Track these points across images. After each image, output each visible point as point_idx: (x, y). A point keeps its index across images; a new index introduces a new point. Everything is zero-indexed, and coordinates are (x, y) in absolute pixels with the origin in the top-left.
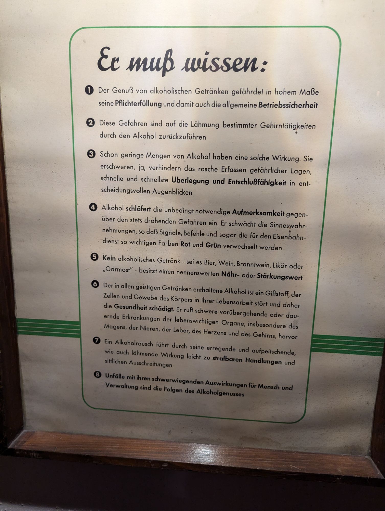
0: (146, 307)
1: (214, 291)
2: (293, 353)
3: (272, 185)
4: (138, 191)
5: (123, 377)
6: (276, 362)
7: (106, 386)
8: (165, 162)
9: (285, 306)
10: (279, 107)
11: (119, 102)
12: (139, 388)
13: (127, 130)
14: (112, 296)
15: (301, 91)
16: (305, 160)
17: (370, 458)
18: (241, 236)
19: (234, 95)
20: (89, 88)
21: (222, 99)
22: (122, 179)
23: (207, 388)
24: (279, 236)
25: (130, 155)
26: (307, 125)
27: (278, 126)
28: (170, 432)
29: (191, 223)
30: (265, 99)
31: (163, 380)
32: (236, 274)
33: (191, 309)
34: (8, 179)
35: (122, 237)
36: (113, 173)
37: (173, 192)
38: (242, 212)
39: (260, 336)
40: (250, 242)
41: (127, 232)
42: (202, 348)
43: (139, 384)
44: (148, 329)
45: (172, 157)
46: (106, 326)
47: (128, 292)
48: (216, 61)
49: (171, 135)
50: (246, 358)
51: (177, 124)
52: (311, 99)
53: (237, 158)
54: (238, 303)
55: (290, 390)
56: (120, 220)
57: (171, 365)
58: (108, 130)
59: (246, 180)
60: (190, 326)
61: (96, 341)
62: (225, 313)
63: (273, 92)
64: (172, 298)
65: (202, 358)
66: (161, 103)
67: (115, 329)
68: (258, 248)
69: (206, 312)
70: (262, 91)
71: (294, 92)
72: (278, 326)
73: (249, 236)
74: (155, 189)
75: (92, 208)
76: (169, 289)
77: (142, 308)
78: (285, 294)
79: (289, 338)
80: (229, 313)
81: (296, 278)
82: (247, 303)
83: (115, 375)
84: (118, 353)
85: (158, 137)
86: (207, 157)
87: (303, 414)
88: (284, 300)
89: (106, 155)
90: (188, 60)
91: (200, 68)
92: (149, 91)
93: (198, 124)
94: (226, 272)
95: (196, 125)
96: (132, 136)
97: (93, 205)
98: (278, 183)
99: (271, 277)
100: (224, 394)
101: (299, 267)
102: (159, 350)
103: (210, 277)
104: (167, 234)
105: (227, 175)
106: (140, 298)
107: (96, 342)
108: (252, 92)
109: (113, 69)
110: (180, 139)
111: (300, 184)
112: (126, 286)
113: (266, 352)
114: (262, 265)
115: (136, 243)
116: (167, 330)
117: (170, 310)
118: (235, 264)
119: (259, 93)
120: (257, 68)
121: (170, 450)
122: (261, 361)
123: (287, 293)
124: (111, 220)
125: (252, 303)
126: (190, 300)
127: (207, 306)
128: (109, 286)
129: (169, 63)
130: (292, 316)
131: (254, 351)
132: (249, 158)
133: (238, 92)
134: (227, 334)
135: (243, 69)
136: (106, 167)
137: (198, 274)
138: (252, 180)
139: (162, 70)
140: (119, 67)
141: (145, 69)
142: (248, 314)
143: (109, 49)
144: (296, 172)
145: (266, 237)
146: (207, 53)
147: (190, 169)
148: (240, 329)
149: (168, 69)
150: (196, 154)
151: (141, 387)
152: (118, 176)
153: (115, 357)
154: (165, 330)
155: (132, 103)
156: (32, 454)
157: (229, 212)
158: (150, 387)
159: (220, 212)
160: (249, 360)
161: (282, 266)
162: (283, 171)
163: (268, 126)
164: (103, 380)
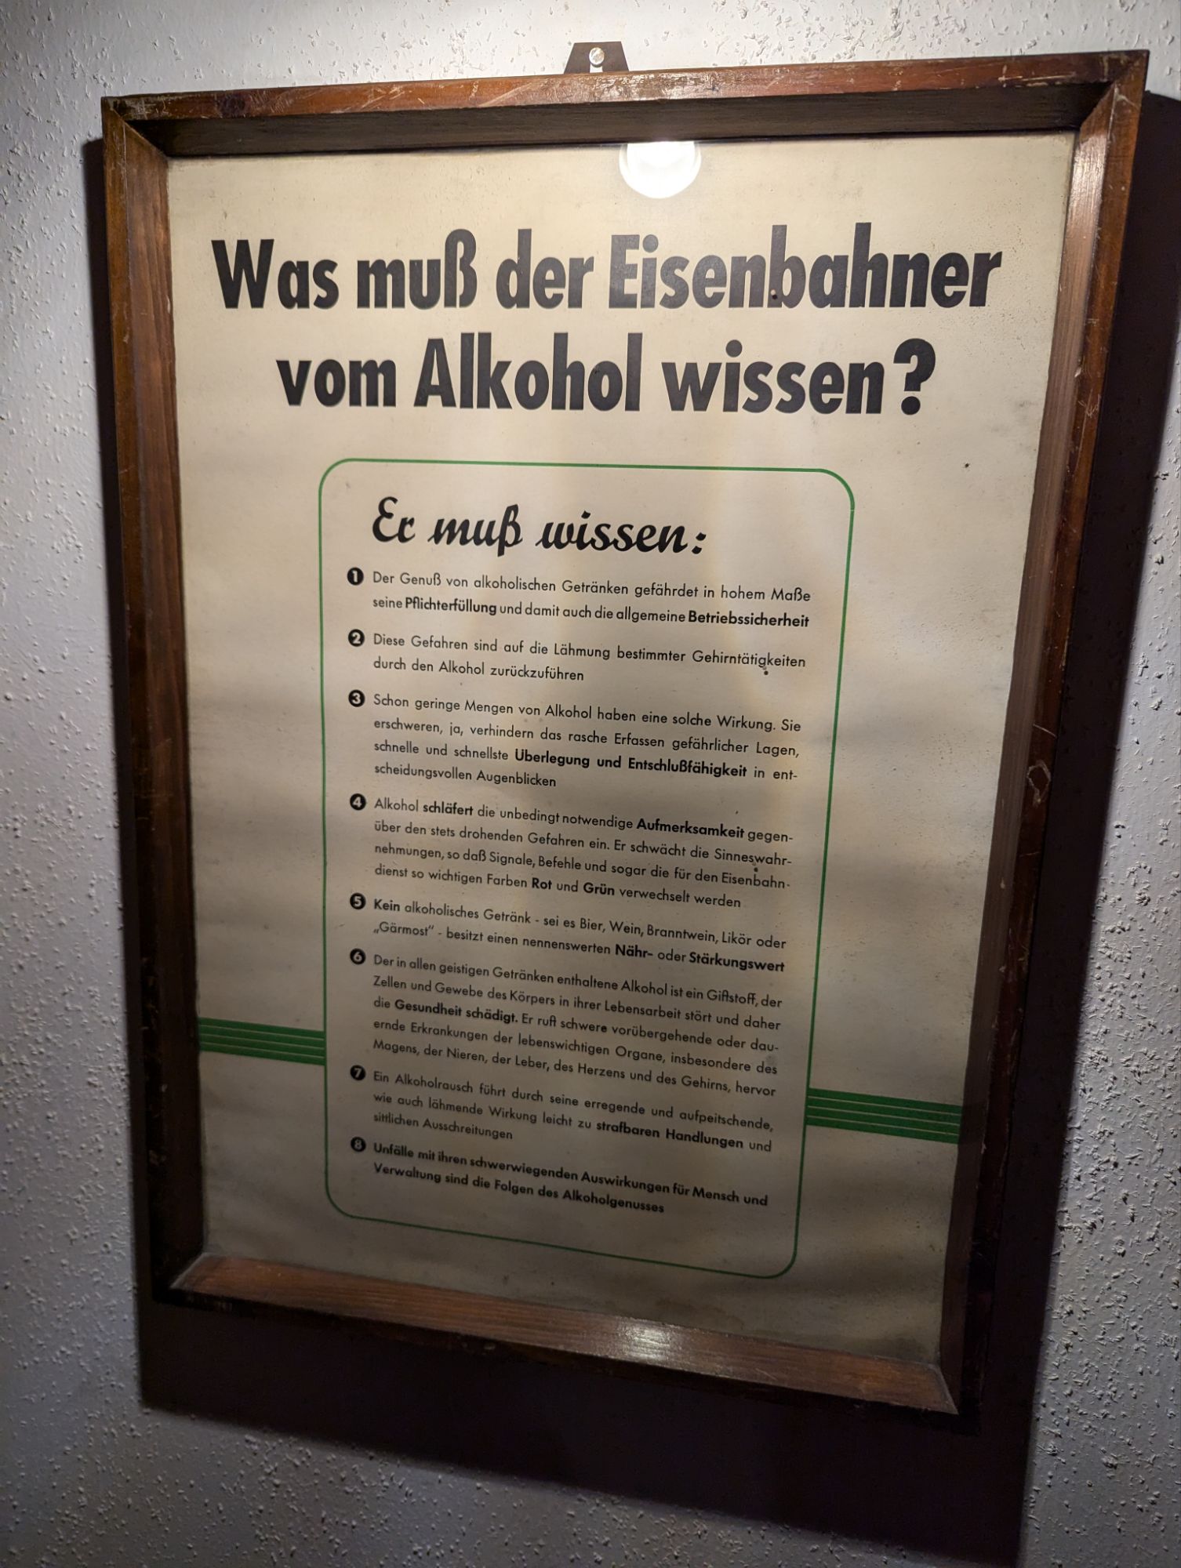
0: (460, 1010)
1: (600, 985)
2: (767, 1126)
3: (718, 775)
4: (448, 775)
5: (410, 1154)
6: (732, 1143)
7: (374, 1170)
8: (502, 721)
9: (748, 1023)
10: (730, 622)
11: (412, 601)
12: (443, 1179)
13: (427, 655)
14: (389, 983)
15: (775, 592)
16: (785, 727)
17: (938, 1370)
18: (656, 872)
19: (639, 595)
20: (355, 573)
21: (614, 603)
22: (416, 750)
23: (585, 1188)
24: (734, 878)
25: (434, 705)
26: (788, 660)
27: (728, 659)
28: (506, 1278)
29: (554, 841)
30: (701, 605)
31: (492, 1166)
32: (645, 952)
33: (553, 1021)
34: (193, 741)
35: (414, 863)
36: (399, 737)
37: (518, 780)
38: (657, 824)
39: (696, 1084)
40: (674, 886)
41: (426, 854)
42: (575, 1103)
43: (444, 1170)
44: (463, 1056)
45: (516, 711)
46: (378, 1045)
47: (424, 976)
48: (604, 529)
49: (514, 669)
50: (668, 1130)
51: (526, 649)
52: (795, 610)
53: (645, 718)
54: (651, 1012)
55: (761, 1204)
56: (411, 829)
57: (510, 1136)
58: (389, 653)
59: (665, 762)
60: (551, 1056)
61: (357, 1073)
62: (624, 1032)
63: (718, 593)
64: (512, 995)
65: (575, 1123)
66: (495, 607)
67: (395, 1052)
68: (692, 899)
69: (583, 1027)
70: (696, 590)
71: (761, 594)
72: (735, 1066)
73: (672, 873)
74: (481, 772)
75: (355, 803)
76: (506, 975)
77: (451, 1012)
78: (749, 998)
79: (759, 1092)
80: (630, 1032)
81: (771, 967)
82: (670, 1014)
83: (394, 1148)
84: (401, 1101)
85: (488, 671)
86: (586, 715)
87: (790, 1260)
88: (747, 1010)
89: (385, 702)
90: (549, 526)
91: (573, 542)
92: (471, 583)
93: (569, 650)
94: (624, 946)
95: (564, 651)
96: (437, 667)
97: (358, 799)
98: (729, 772)
99: (718, 962)
100: (621, 1204)
101: (777, 944)
102: (485, 1102)
103: (592, 955)
104: (505, 861)
105: (626, 751)
106: (448, 990)
107: (357, 1075)
108: (676, 592)
109: (403, 539)
110: (532, 676)
111: (776, 775)
112: (419, 964)
113: (710, 1119)
114: (700, 937)
115: (441, 877)
116: (503, 1061)
117: (509, 1019)
118: (644, 930)
119: (689, 593)
120: (686, 546)
121: (503, 1316)
122: (699, 1138)
123: (752, 998)
124: (392, 828)
125: (679, 1013)
126: (549, 1001)
127: (584, 1016)
128: (386, 962)
129: (510, 531)
130: (764, 1047)
131: (683, 1116)
132: (670, 720)
133: (646, 591)
134: (627, 1075)
135: (657, 547)
136: (385, 725)
137: (567, 946)
138: (676, 762)
139: (497, 544)
140: (414, 536)
141: (464, 541)
142: (671, 1037)
143: (395, 500)
144: (767, 750)
145: (707, 878)
146: (586, 515)
147: (552, 736)
148: (656, 1068)
149: (510, 542)
150: (564, 708)
151: (447, 1177)
152: (409, 744)
153: (395, 1110)
154: (499, 1060)
155: (439, 603)
156: (219, 1304)
157: (630, 825)
158: (467, 1179)
159: (612, 822)
160: (673, 1134)
161: (742, 941)
162: (739, 748)
163: (707, 658)
164: (369, 1155)
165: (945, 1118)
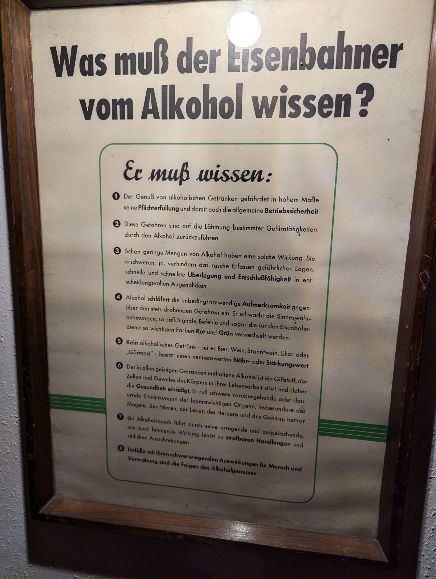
0: (165, 388)
1: (227, 375)
2: (301, 436)
3: (278, 281)
4: (158, 284)
5: (144, 452)
6: (286, 444)
7: (128, 459)
8: (182, 259)
9: (292, 391)
10: (283, 213)
11: (142, 207)
12: (159, 463)
13: (148, 230)
14: (134, 377)
15: (303, 198)
16: (308, 259)
17: (378, 542)
18: (251, 325)
19: (242, 201)
20: (116, 195)
21: (231, 205)
22: (144, 273)
23: (221, 465)
24: (286, 327)
25: (152, 253)
26: (309, 229)
27: (282, 229)
28: (187, 506)
29: (206, 313)
30: (270, 205)
31: (180, 456)
32: (246, 361)
33: (206, 392)
34: (45, 271)
35: (144, 323)
36: (136, 267)
37: (189, 285)
38: (251, 304)
39: (269, 418)
40: (259, 331)
41: (149, 319)
42: (216, 428)
43: (159, 458)
44: (166, 408)
45: (188, 255)
46: (129, 404)
47: (149, 374)
48: (226, 172)
49: (187, 236)
50: (257, 439)
51: (192, 227)
52: (312, 206)
53: (245, 256)
54: (249, 387)
55: (299, 471)
56: (142, 309)
57: (188, 443)
58: (131, 230)
59: (255, 276)
60: (205, 407)
61: (120, 417)
62: (237, 396)
63: (278, 200)
64: (188, 381)
65: (217, 437)
66: (178, 208)
67: (137, 407)
68: (267, 337)
69: (219, 394)
70: (268, 199)
71: (297, 200)
72: (287, 410)
73: (258, 326)
74: (173, 282)
75: (117, 297)
76: (185, 372)
77: (161, 389)
78: (293, 380)
79: (297, 421)
80: (240, 396)
81: (302, 366)
82: (258, 388)
83: (137, 449)
84: (140, 429)
85: (175, 237)
86: (220, 256)
87: (311, 496)
88: (291, 386)
89: (130, 252)
90: (202, 171)
91: (213, 178)
92: (167, 198)
93: (211, 227)
94: (237, 358)
95: (209, 227)
96: (153, 235)
97: (119, 295)
98: (283, 280)
99: (279, 364)
100: (237, 472)
101: (305, 356)
102: (176, 428)
103: (223, 362)
104: (184, 322)
105: (238, 271)
106: (160, 379)
107: (120, 418)
108: (259, 200)
109: (137, 179)
110: (195, 239)
111: (304, 281)
112: (146, 368)
113: (276, 434)
114: (271, 353)
115: (156, 329)
116: (184, 410)
117: (187, 391)
118: (246, 351)
119: (265, 200)
120: (263, 179)
121: (186, 523)
122: (271, 442)
124: (134, 308)
125: (262, 387)
126: (204, 383)
127: (220, 389)
128: (132, 368)
129: (185, 174)
130: (300, 402)
131: (264, 432)
132: (257, 257)
133: (246, 199)
134: (239, 415)
135: (250, 180)
136: (130, 262)
137: (212, 359)
138: (259, 276)
139: (179, 180)
140: (142, 177)
141: (164, 179)
142: (258, 398)
143: (133, 162)
144: (300, 270)
145: (274, 327)
146: (218, 166)
147: (204, 266)
148: (252, 412)
149: (185, 179)
150: (210, 253)
151: (160, 462)
152: (141, 270)
153: (137, 432)
154: (182, 409)
155: (153, 207)
156: (60, 519)
157: (239, 304)
158: (169, 462)
159: (231, 303)
160: (260, 441)
161: (289, 355)
162: (287, 269)
163: (273, 229)
164: (126, 453)
165: (380, 431)
